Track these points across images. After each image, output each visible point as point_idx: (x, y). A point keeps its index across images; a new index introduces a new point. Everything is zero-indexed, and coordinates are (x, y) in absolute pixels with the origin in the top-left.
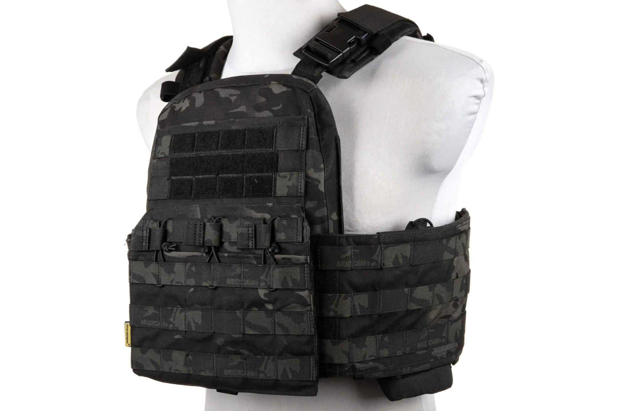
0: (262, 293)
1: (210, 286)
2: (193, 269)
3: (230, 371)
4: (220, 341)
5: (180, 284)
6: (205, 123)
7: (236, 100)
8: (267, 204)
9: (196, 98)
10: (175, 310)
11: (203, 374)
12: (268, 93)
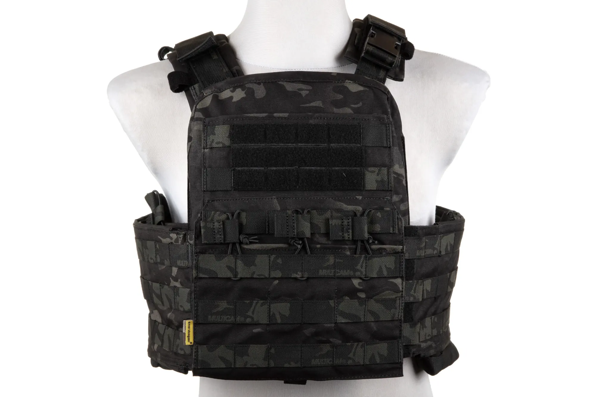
0: (356, 282)
1: (300, 277)
2: (279, 261)
3: (317, 360)
4: (308, 331)
5: (262, 277)
6: (275, 115)
7: (307, 95)
8: (357, 197)
9: (255, 89)
10: (254, 304)
11: (287, 365)
12: (345, 91)
